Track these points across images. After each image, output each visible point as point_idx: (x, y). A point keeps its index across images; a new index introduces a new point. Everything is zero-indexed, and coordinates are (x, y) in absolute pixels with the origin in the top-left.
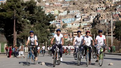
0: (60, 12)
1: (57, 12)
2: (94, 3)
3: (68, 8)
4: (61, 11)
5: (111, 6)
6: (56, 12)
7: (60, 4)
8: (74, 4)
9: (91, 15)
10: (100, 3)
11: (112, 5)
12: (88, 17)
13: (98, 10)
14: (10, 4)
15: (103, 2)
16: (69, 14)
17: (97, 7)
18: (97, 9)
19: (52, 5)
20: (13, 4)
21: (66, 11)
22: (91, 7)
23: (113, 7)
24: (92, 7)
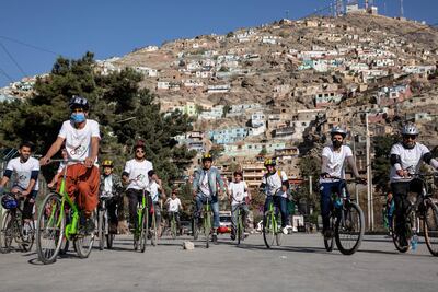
0: (200, 110)
1: (193, 110)
2: (305, 82)
3: (226, 97)
4: (204, 105)
5: (358, 91)
6: (189, 110)
7: (201, 84)
8: (244, 85)
9: (296, 117)
10: (326, 81)
11: (363, 88)
12: (288, 123)
13: (318, 102)
14: (63, 80)
15: (334, 77)
16: (228, 115)
17: (314, 93)
18: (314, 100)
19: (177, 88)
20: (73, 81)
21: (220, 108)
22: (296, 95)
23: (365, 92)
24: (300, 93)
